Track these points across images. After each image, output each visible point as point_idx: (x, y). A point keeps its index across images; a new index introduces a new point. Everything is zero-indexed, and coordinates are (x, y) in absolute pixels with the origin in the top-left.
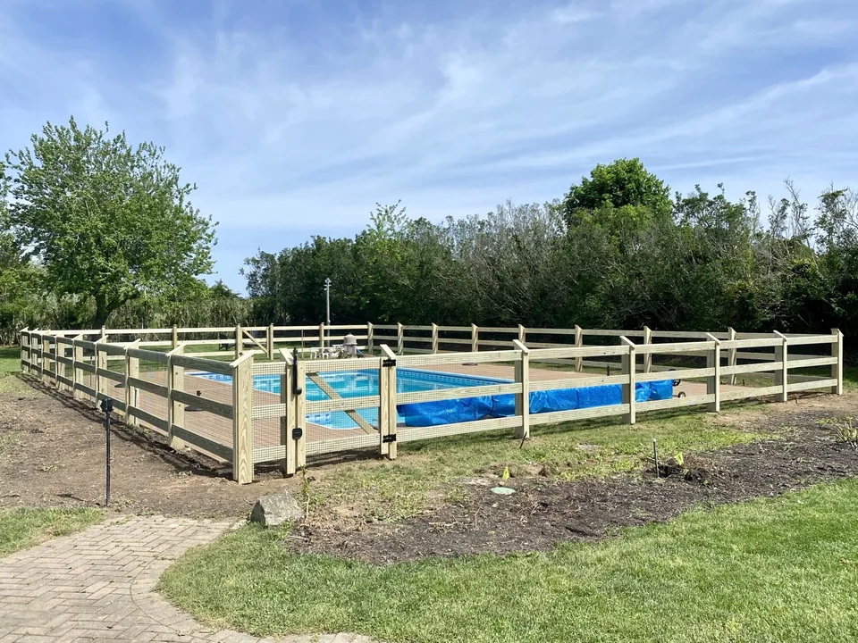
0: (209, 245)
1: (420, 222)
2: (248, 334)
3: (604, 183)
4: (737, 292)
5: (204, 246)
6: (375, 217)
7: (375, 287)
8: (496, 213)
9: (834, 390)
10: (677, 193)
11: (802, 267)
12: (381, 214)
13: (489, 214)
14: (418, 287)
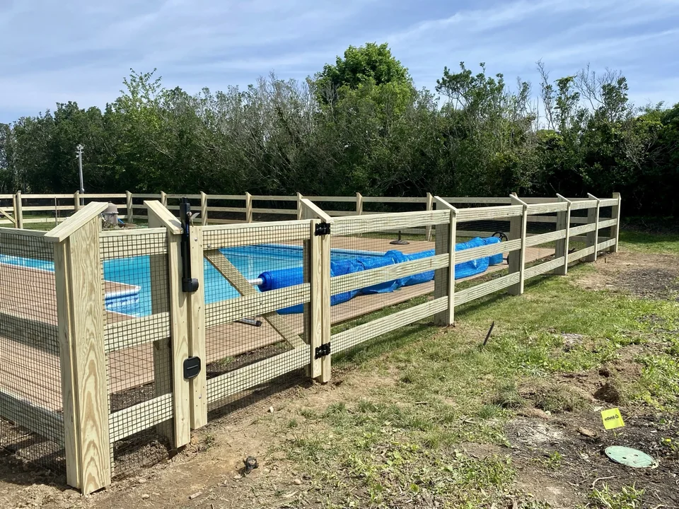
1: (176, 92)
3: (357, 64)
4: (502, 162)
6: (129, 82)
7: (131, 156)
8: (256, 85)
9: (612, 249)
10: (446, 68)
11: (553, 140)
12: (134, 81)
13: (249, 86)
14: (179, 155)
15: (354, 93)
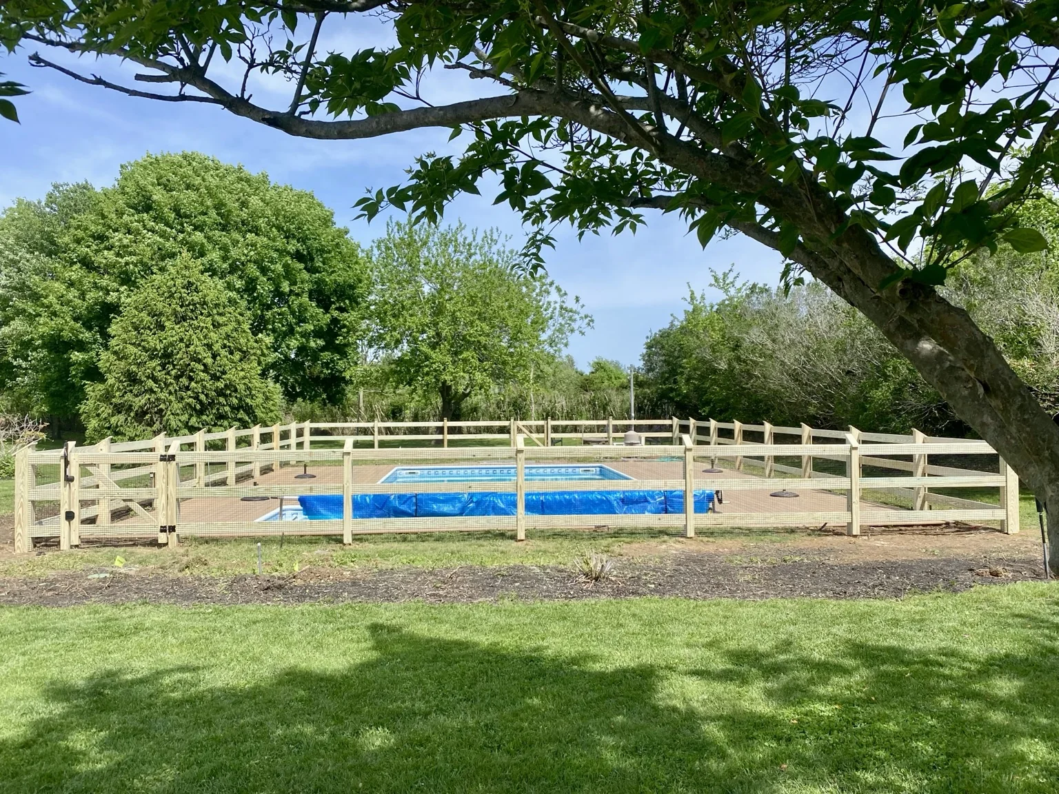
2: (524, 429)
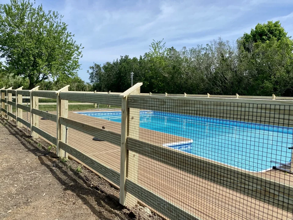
0: (79, 57)
1: (172, 49)
3: (263, 32)
5: (76, 57)
14: (172, 78)
15: (264, 45)
